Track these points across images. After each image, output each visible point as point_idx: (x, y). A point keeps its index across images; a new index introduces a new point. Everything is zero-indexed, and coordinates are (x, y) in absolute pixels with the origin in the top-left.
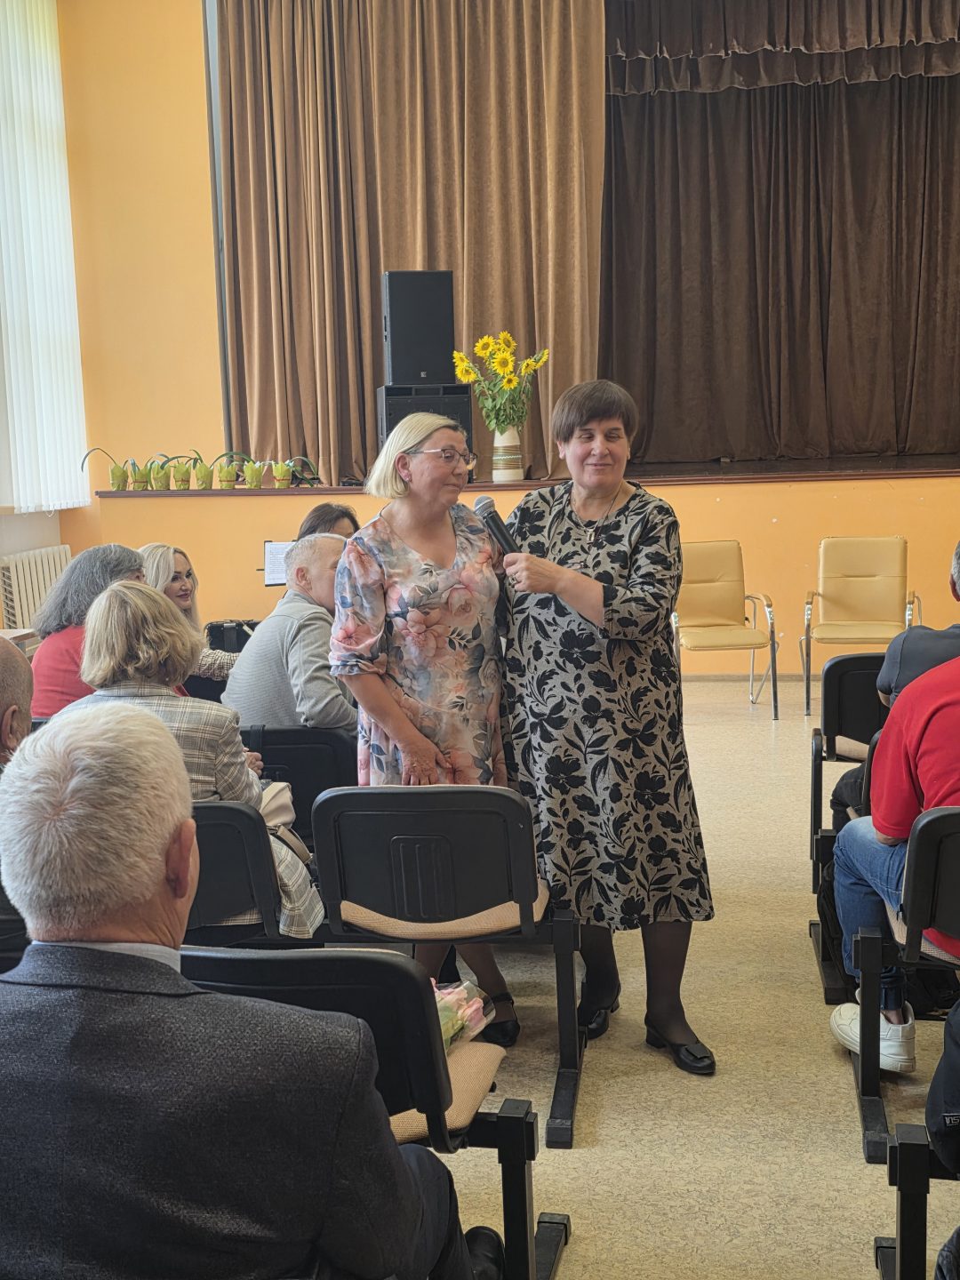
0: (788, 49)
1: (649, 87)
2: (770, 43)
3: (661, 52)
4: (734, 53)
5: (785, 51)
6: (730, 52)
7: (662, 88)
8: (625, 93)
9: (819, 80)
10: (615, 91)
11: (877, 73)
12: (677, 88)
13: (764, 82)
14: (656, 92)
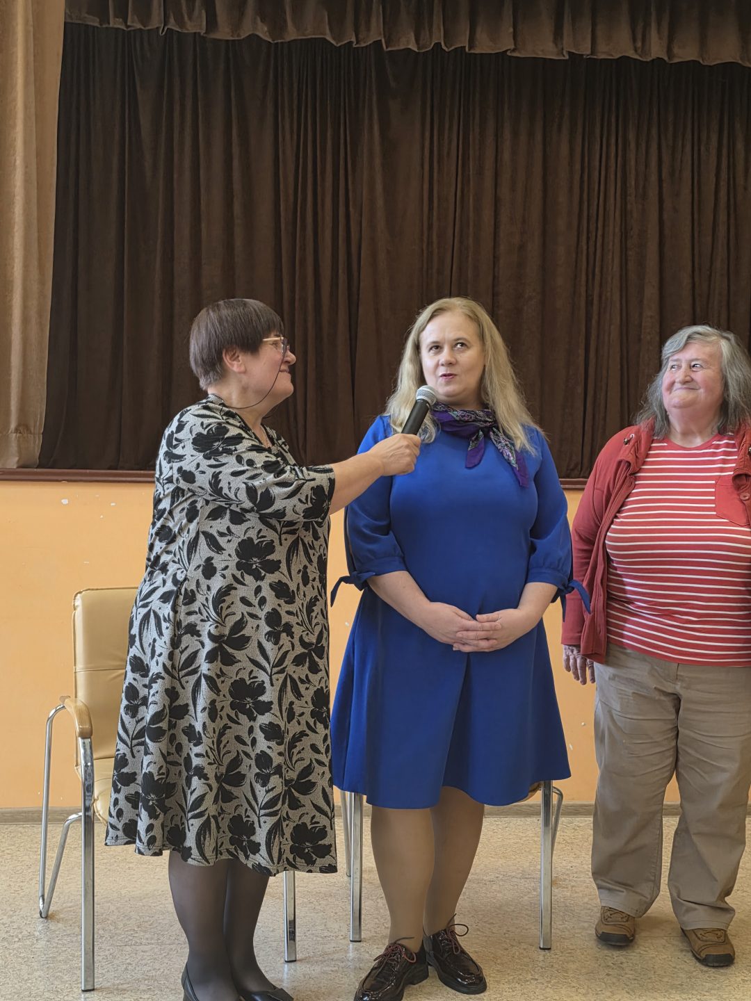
7: (172, 25)
8: (128, 27)
9: (354, 39)
10: (115, 23)
11: (417, 41)
12: (191, 28)
13: (292, 34)
14: (166, 29)
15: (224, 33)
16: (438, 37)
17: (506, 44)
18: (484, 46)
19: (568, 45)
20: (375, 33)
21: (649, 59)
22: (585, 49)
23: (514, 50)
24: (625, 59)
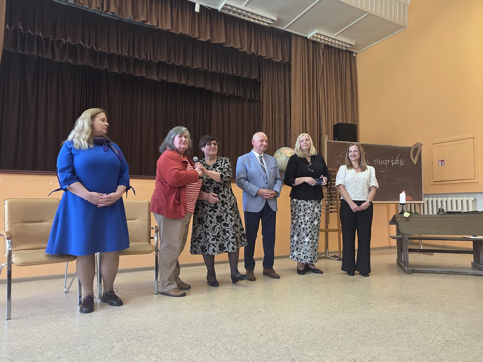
0: (89, 46)
1: (35, 53)
2: (82, 42)
3: (39, 33)
4: (68, 41)
5: (88, 47)
6: (67, 40)
7: (40, 55)
8: (24, 53)
9: (99, 67)
10: (20, 51)
11: (118, 70)
12: (46, 56)
13: (80, 63)
14: (38, 56)
15: (58, 59)
16: (125, 70)
17: (144, 75)
18: (138, 74)
19: (161, 77)
20: (106, 66)
21: (182, 84)
22: (165, 79)
23: (146, 76)
24: (176, 83)
